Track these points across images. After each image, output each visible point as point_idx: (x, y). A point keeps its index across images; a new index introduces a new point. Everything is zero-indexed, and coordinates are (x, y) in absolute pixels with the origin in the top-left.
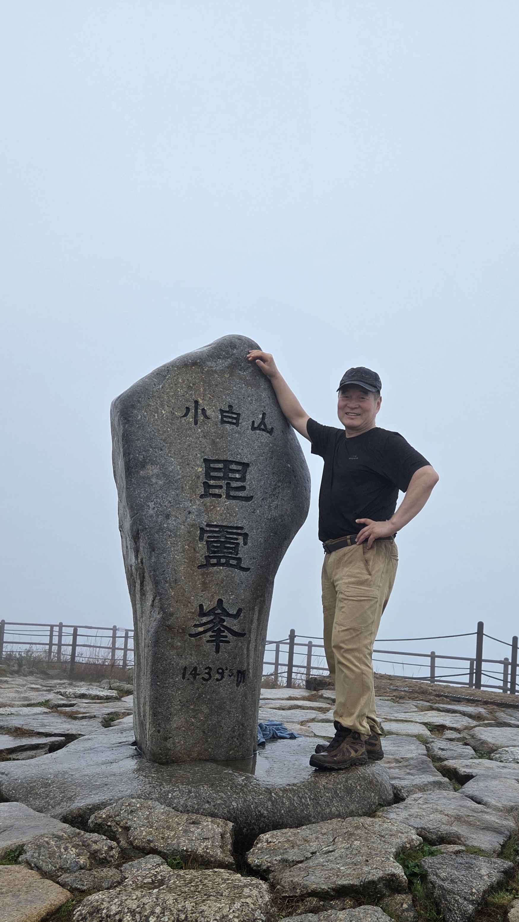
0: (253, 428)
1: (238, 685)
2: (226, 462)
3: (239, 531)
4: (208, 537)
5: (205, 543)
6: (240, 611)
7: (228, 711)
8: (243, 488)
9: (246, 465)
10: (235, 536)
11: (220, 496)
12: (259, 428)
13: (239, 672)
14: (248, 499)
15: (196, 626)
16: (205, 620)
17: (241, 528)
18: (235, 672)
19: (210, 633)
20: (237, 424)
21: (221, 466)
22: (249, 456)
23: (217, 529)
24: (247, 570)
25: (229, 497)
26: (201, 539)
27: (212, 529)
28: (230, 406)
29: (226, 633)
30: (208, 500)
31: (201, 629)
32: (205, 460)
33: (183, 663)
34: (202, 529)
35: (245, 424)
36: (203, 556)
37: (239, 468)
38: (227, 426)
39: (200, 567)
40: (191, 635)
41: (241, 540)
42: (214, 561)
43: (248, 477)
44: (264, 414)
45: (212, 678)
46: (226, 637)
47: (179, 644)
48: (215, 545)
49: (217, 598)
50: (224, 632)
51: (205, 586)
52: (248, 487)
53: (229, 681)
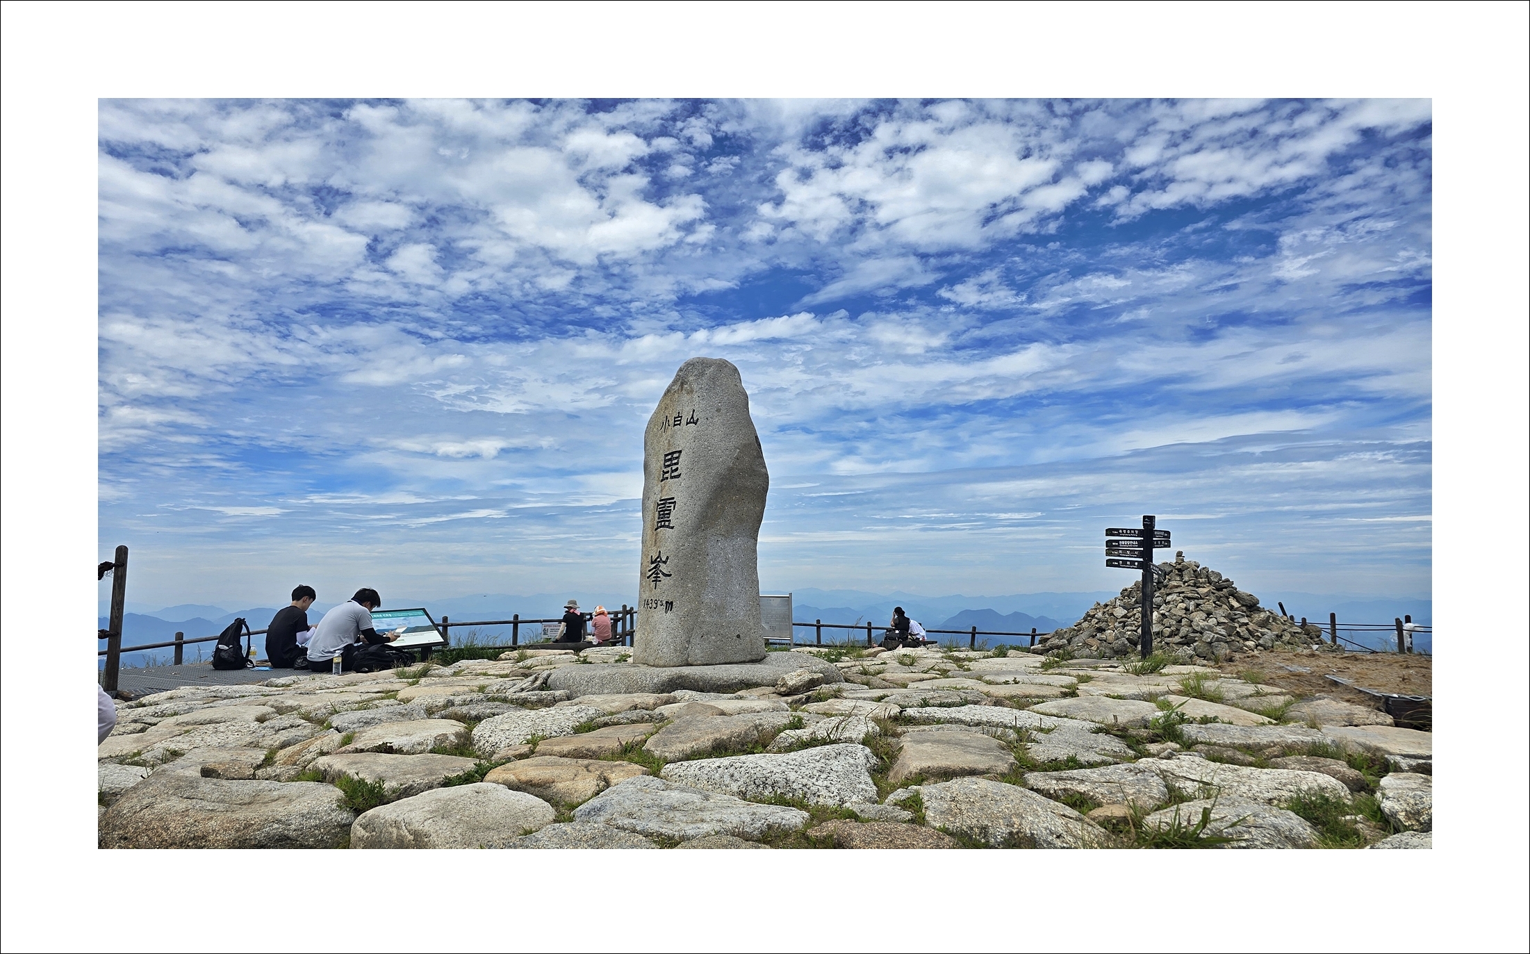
0: (687, 424)
1: (666, 612)
2: (672, 453)
3: (673, 501)
4: (659, 508)
6: (667, 558)
8: (677, 469)
9: (680, 453)
10: (671, 505)
11: (667, 478)
12: (690, 422)
13: (667, 602)
14: (679, 476)
15: (650, 571)
16: (653, 566)
17: (673, 498)
18: (664, 602)
19: (654, 575)
20: (679, 424)
21: (670, 457)
22: (683, 445)
23: (663, 502)
24: (672, 528)
25: (672, 477)
26: (657, 510)
27: (661, 502)
28: (679, 413)
29: (660, 575)
30: (664, 483)
31: (651, 573)
32: (664, 455)
34: (658, 504)
35: (684, 422)
36: (656, 522)
37: (677, 455)
38: (675, 427)
39: (655, 530)
40: (647, 577)
41: (672, 508)
42: (660, 524)
43: (680, 460)
44: (694, 411)
45: (652, 606)
46: (660, 577)
48: (661, 513)
49: (659, 550)
51: (656, 543)
52: (679, 468)
53: (661, 609)
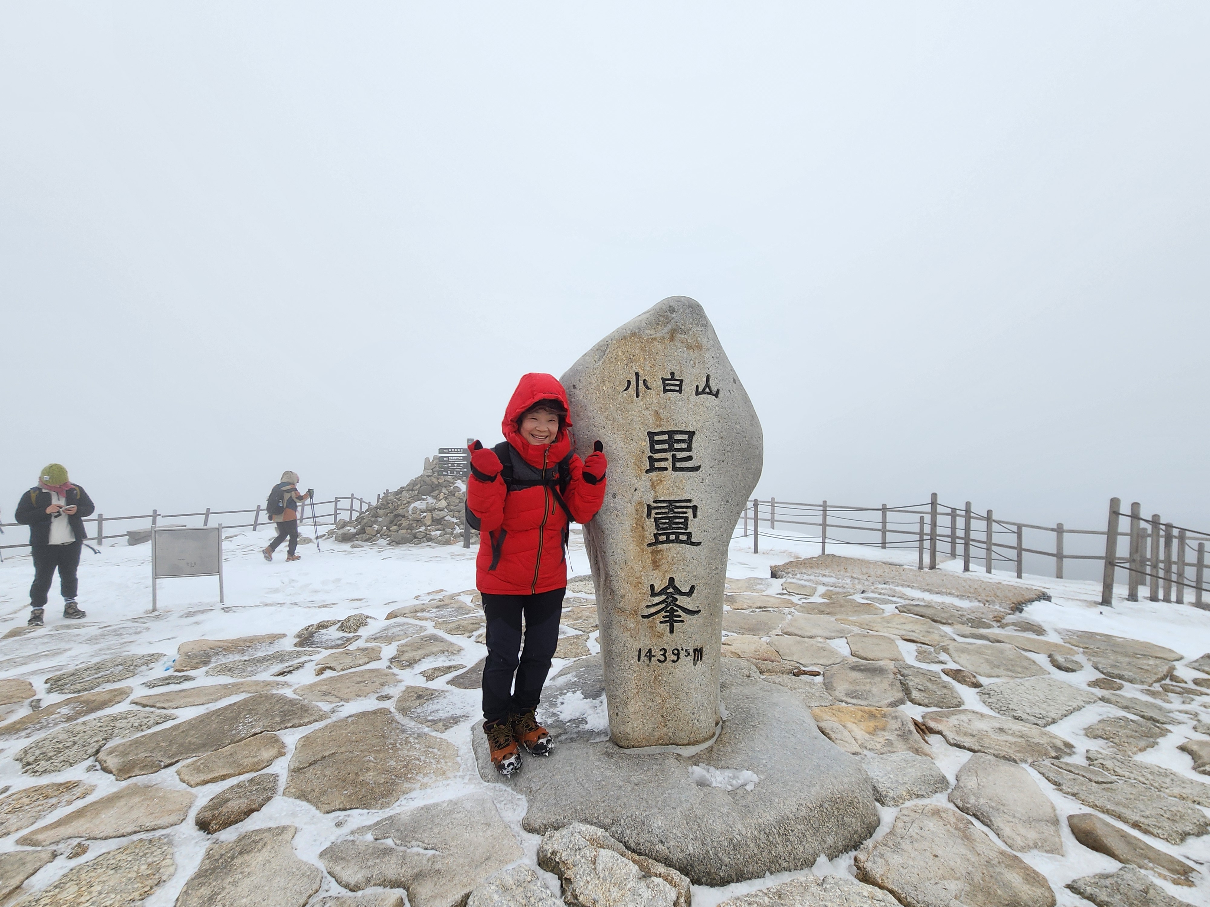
0: (698, 393)
1: (695, 665)
2: (671, 433)
3: (688, 504)
4: (656, 514)
5: (653, 520)
6: (693, 588)
7: (686, 693)
8: (690, 458)
9: (691, 434)
10: (685, 510)
11: (666, 469)
12: (703, 392)
13: (695, 650)
14: (696, 469)
15: (648, 607)
16: (658, 599)
17: (689, 501)
18: (691, 652)
19: (663, 614)
20: (680, 391)
21: (666, 437)
22: (694, 424)
23: (665, 505)
24: (699, 544)
25: (675, 469)
26: (649, 515)
27: (659, 505)
28: (672, 374)
29: (680, 612)
30: (654, 474)
31: (653, 610)
32: (649, 433)
33: (637, 645)
34: (648, 506)
35: (689, 389)
36: (652, 534)
37: (685, 437)
38: (670, 394)
39: (650, 545)
40: (643, 617)
41: (690, 514)
42: (664, 538)
43: (694, 445)
44: (708, 378)
45: (668, 659)
46: (680, 616)
47: (633, 626)
48: (664, 521)
49: (668, 576)
50: (677, 611)
51: (656, 565)
52: (694, 457)
53: (686, 661)
